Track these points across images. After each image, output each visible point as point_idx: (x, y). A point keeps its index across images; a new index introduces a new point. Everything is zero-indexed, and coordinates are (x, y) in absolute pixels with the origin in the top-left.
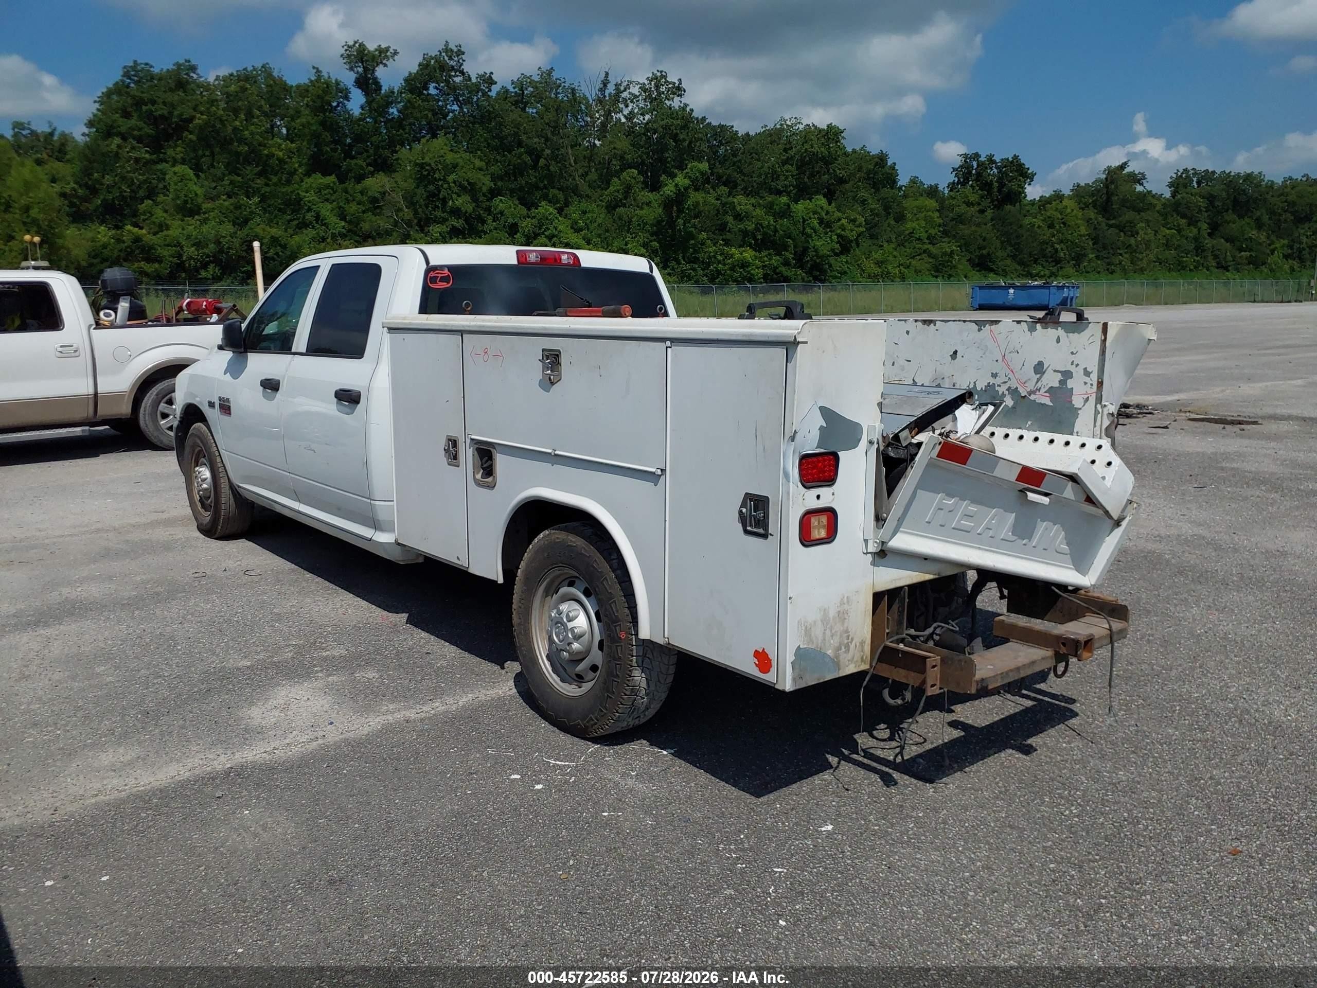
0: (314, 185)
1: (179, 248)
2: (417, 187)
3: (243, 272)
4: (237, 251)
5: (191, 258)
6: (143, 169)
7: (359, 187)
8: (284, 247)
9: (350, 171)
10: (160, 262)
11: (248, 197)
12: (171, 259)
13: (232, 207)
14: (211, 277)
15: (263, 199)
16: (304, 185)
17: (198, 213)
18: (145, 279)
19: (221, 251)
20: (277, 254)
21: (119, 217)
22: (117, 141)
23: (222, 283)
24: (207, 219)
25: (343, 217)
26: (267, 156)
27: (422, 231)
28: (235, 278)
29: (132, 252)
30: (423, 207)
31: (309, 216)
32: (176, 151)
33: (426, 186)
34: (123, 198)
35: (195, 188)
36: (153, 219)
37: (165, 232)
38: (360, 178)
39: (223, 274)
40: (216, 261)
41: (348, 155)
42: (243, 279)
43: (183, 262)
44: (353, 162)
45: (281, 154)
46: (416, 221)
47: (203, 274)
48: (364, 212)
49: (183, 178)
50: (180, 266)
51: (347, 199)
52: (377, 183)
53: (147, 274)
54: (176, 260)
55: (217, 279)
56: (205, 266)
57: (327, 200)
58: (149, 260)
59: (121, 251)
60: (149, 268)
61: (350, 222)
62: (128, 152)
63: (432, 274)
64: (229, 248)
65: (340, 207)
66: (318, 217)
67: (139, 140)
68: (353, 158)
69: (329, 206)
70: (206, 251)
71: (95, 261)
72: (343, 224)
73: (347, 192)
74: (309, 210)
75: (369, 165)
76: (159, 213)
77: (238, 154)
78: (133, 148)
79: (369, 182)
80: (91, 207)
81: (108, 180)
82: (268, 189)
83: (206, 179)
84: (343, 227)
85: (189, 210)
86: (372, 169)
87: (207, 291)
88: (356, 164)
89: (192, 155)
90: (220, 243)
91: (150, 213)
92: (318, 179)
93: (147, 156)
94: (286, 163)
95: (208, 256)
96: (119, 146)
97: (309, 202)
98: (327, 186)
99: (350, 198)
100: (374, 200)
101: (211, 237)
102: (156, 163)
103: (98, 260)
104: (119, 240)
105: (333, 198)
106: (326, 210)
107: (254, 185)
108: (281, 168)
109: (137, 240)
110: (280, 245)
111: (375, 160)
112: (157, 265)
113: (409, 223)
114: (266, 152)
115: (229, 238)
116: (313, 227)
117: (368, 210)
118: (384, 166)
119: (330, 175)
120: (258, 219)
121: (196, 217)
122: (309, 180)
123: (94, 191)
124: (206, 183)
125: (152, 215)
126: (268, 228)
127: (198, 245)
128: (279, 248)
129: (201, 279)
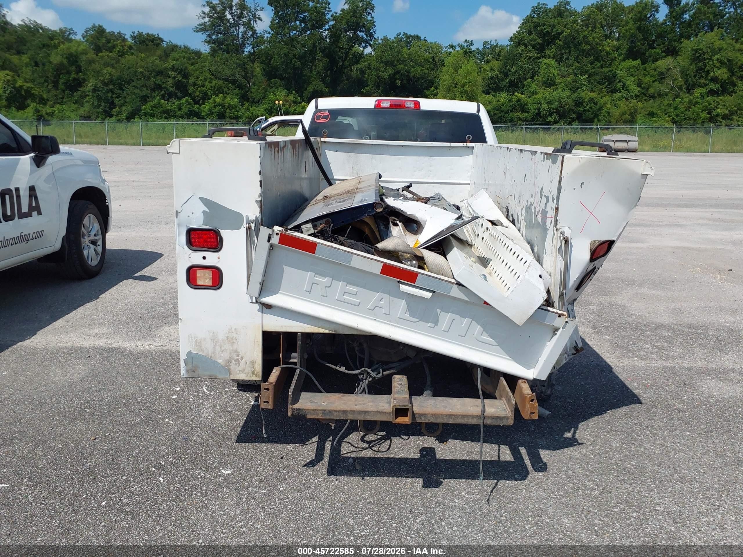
0: (626, 67)
1: (539, 105)
2: (691, 64)
3: (570, 118)
4: (569, 106)
5: (544, 110)
6: (532, 62)
7: (653, 66)
8: (596, 104)
9: (650, 56)
10: (528, 112)
11: (582, 75)
12: (534, 111)
13: (571, 82)
14: (553, 120)
15: (590, 76)
16: (620, 67)
17: (553, 86)
18: (519, 122)
19: (561, 106)
20: (591, 108)
21: (516, 89)
22: (522, 47)
23: (558, 124)
24: (557, 88)
25: (639, 86)
26: (601, 50)
27: (688, 92)
28: (565, 121)
29: (516, 106)
30: (693, 77)
31: (619, 85)
32: (551, 51)
33: (696, 64)
34: (520, 78)
35: (554, 71)
36: (530, 89)
37: (535, 96)
38: (655, 60)
39: (560, 119)
40: (557, 112)
41: (652, 47)
42: (570, 122)
43: (540, 113)
44: (653, 51)
45: (608, 49)
46: (685, 86)
47: (549, 119)
48: (654, 82)
49: (548, 66)
50: (539, 114)
51: (645, 74)
52: (664, 64)
53: (521, 119)
54: (537, 111)
55: (556, 122)
56: (551, 114)
57: (632, 75)
58: (523, 111)
59: (510, 106)
60: (522, 115)
61: (643, 88)
62: (526, 54)
63: (318, 114)
64: (565, 104)
65: (639, 79)
66: (624, 86)
67: (533, 46)
68: (655, 48)
69: (632, 79)
70: (553, 106)
71: (496, 112)
72: (639, 89)
73: (645, 70)
74: (620, 81)
75: (663, 52)
76: (533, 85)
77: (583, 51)
78: (530, 51)
79: (660, 63)
80: (504, 83)
81: (514, 69)
82: (593, 70)
83: (564, 65)
84: (639, 92)
85: (549, 83)
86: (664, 54)
87: (550, 128)
88: (655, 52)
89: (559, 53)
90: (561, 102)
91: (529, 86)
92: (630, 63)
93: (535, 55)
94: (610, 54)
95: (553, 109)
96: (522, 51)
97: (620, 77)
98: (634, 67)
99: (647, 73)
100: (661, 74)
101: (556, 98)
102: (539, 58)
103: (499, 112)
104: (510, 101)
105: (636, 74)
106: (630, 82)
107: (586, 68)
108: (608, 57)
109: (519, 101)
110: (594, 103)
111: (668, 49)
112: (526, 114)
113: (680, 88)
114: (600, 48)
115: (566, 99)
116: (620, 92)
117: (656, 80)
118: (673, 52)
119: (637, 60)
120: (585, 88)
121: (552, 87)
122: (623, 64)
123: (506, 75)
124: (563, 68)
125: (530, 87)
126: (589, 93)
127: (549, 103)
128: (593, 104)
129: (548, 122)
